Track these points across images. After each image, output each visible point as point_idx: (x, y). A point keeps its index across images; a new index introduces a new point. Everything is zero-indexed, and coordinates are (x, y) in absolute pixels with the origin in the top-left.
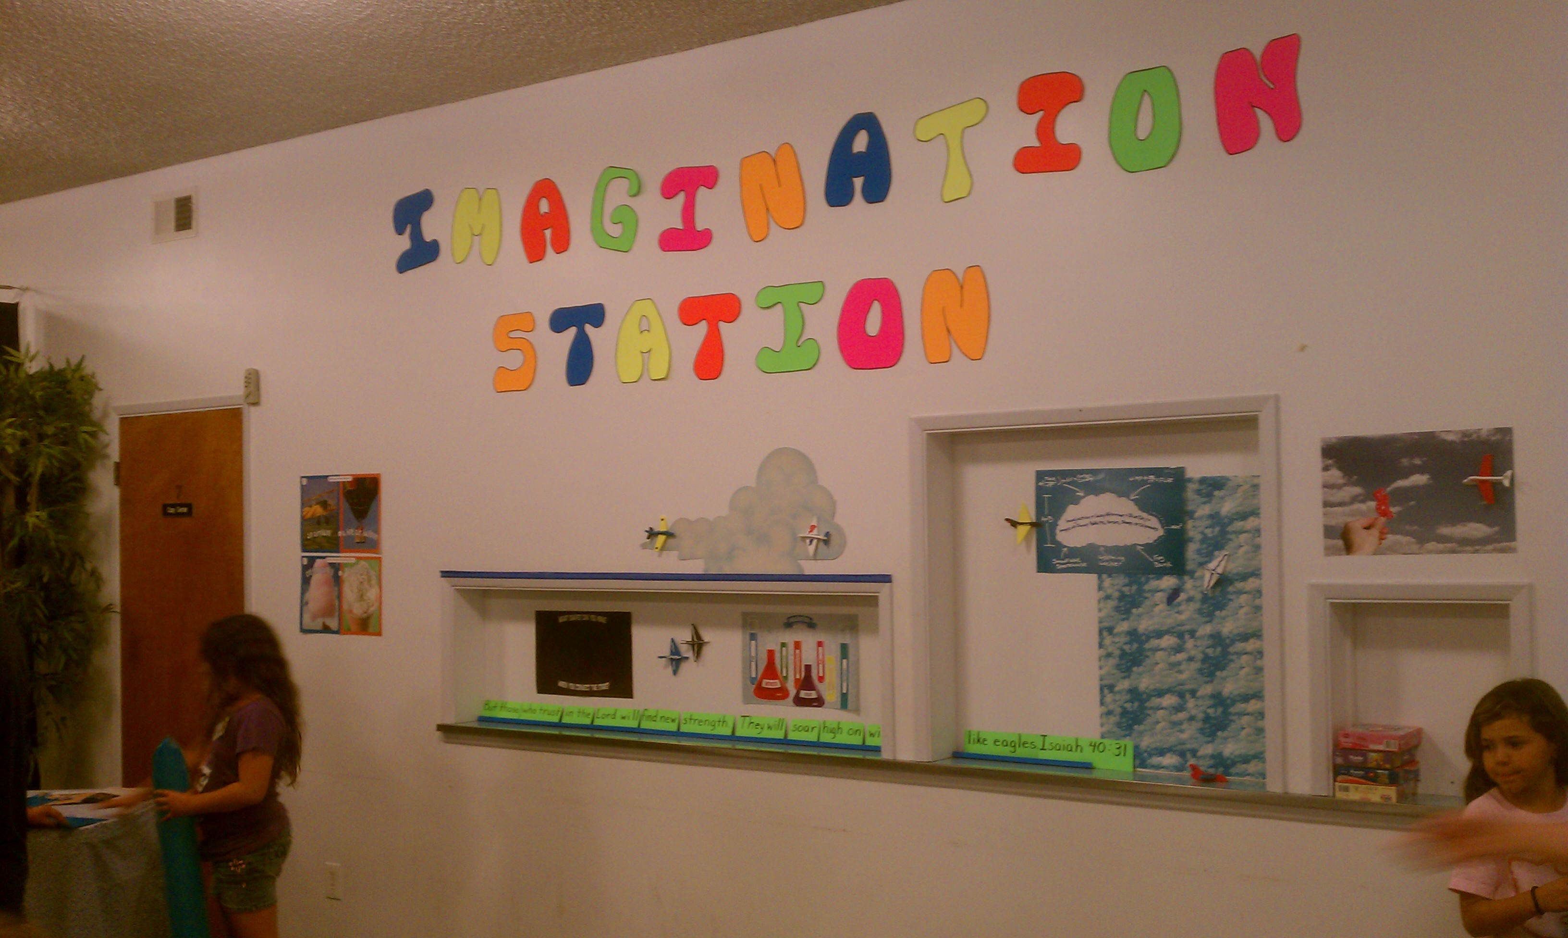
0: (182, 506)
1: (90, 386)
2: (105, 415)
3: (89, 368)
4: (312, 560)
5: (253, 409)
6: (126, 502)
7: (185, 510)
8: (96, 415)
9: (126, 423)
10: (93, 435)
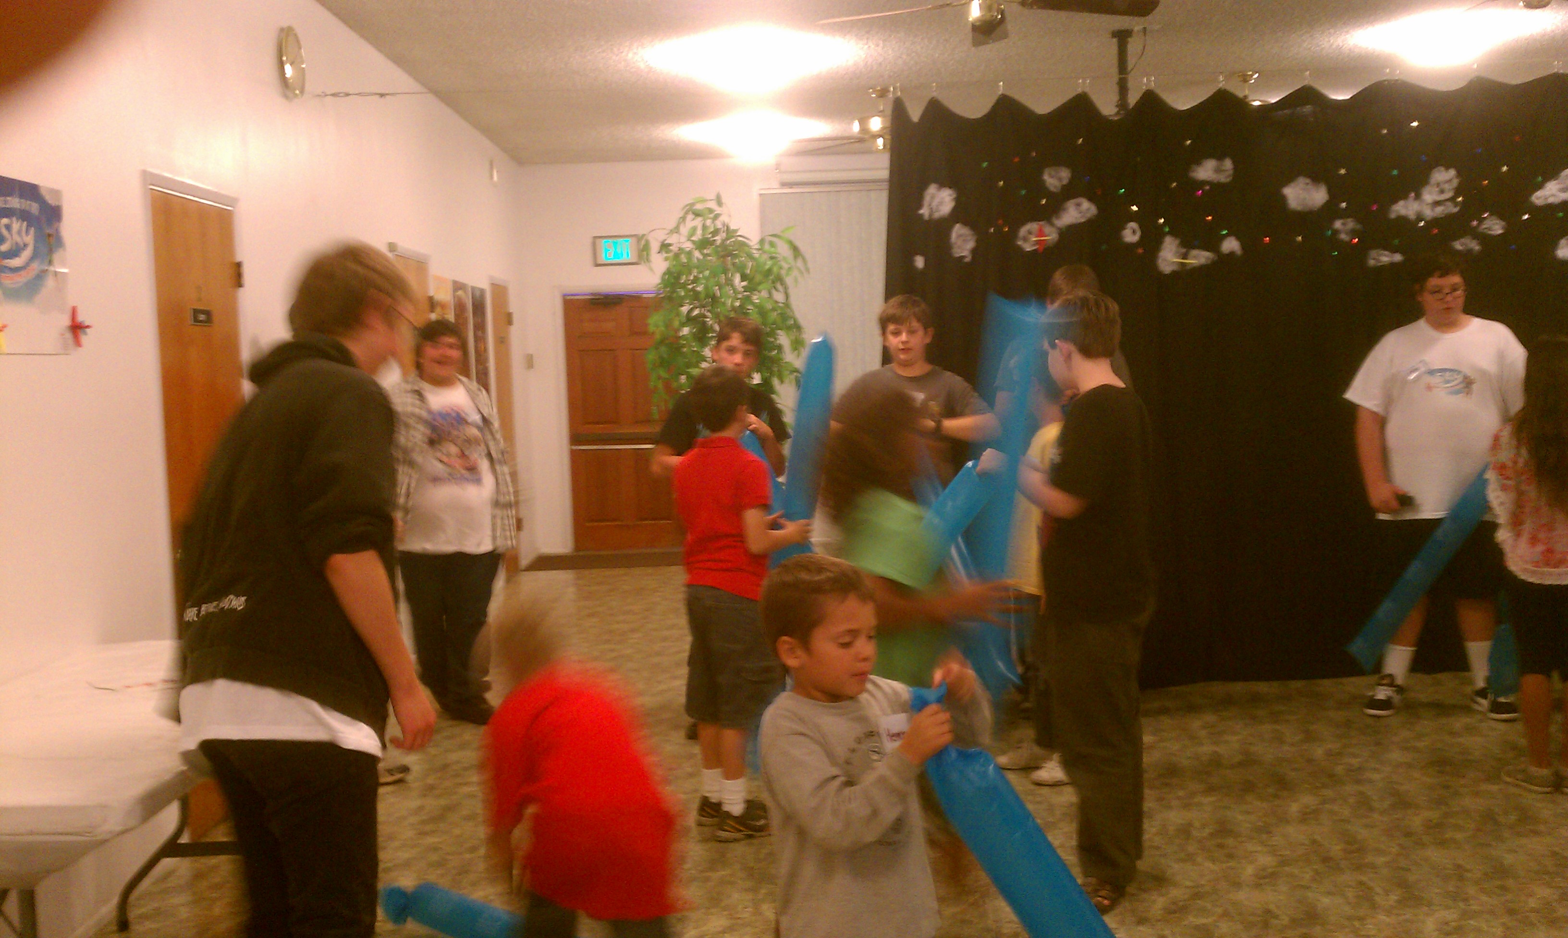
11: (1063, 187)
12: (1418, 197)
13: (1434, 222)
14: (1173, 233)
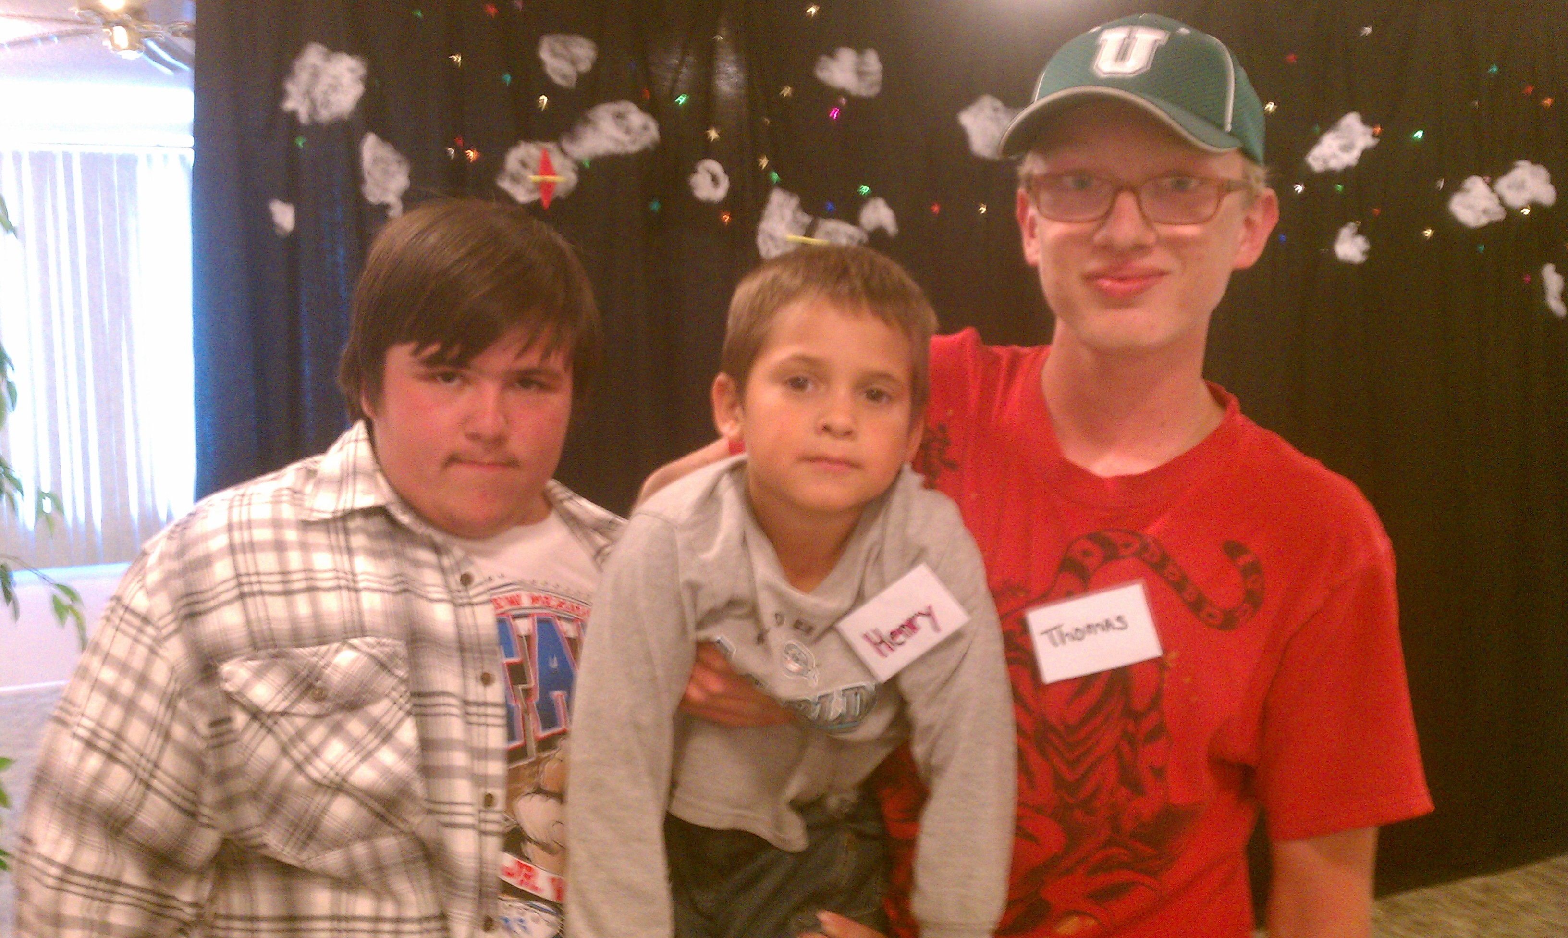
11: (582, 78)
14: (786, 186)
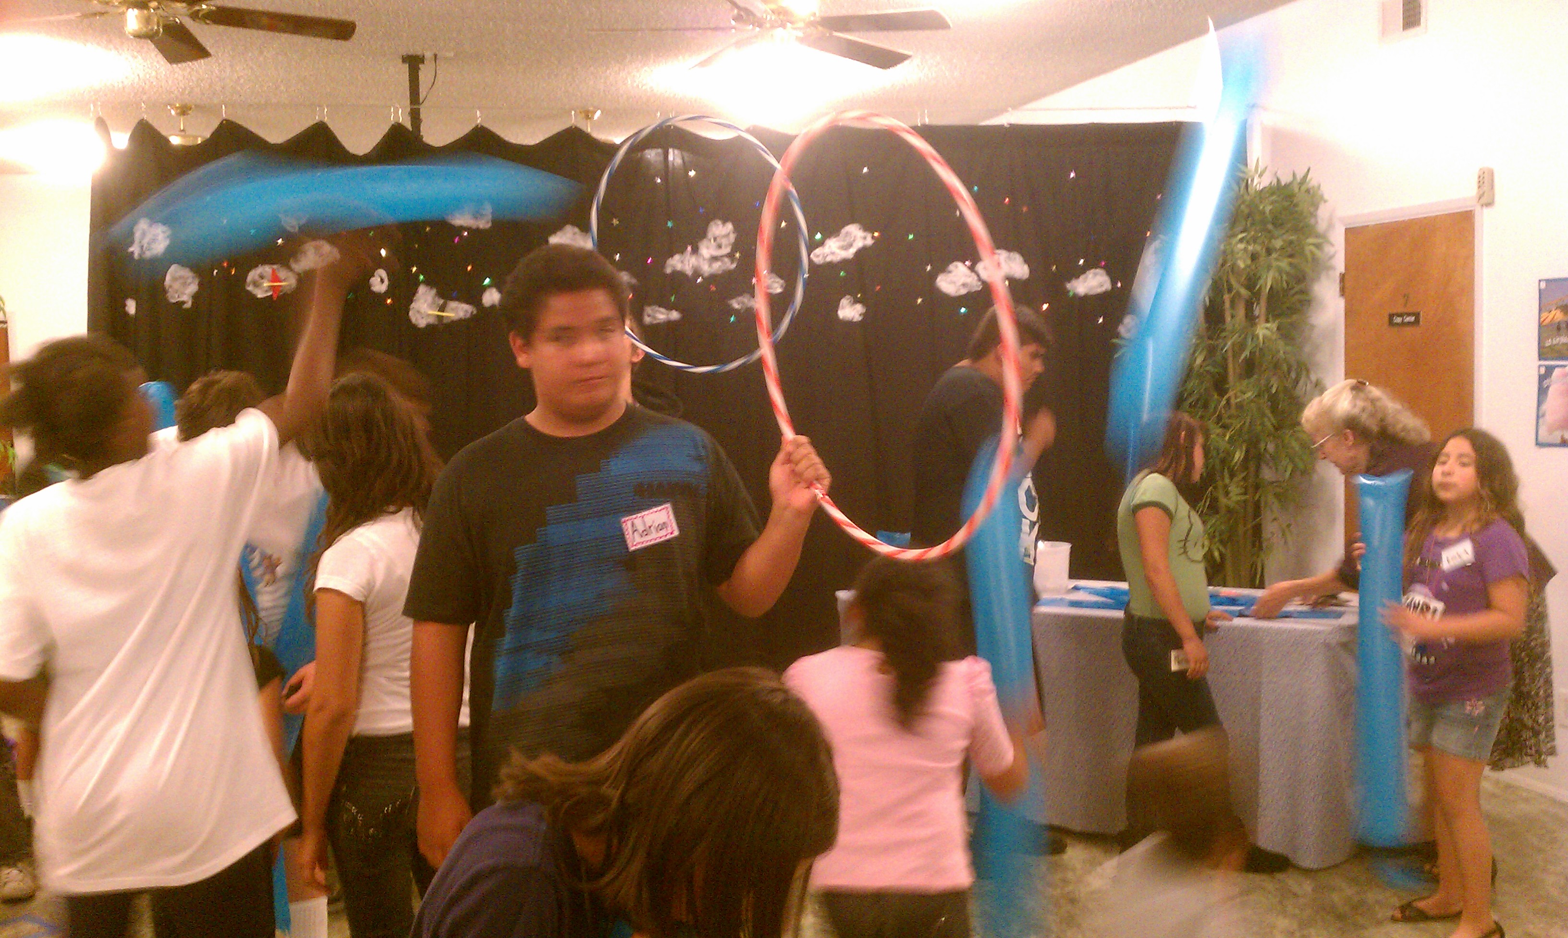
0: (1409, 314)
1: (1315, 198)
2: (1331, 226)
3: (1314, 180)
4: (1549, 370)
5: (1486, 211)
6: (1349, 313)
7: (1413, 319)
8: (1322, 226)
9: (1351, 233)
10: (1318, 246)
12: (695, 251)
13: (712, 278)
14: (428, 283)
